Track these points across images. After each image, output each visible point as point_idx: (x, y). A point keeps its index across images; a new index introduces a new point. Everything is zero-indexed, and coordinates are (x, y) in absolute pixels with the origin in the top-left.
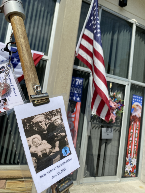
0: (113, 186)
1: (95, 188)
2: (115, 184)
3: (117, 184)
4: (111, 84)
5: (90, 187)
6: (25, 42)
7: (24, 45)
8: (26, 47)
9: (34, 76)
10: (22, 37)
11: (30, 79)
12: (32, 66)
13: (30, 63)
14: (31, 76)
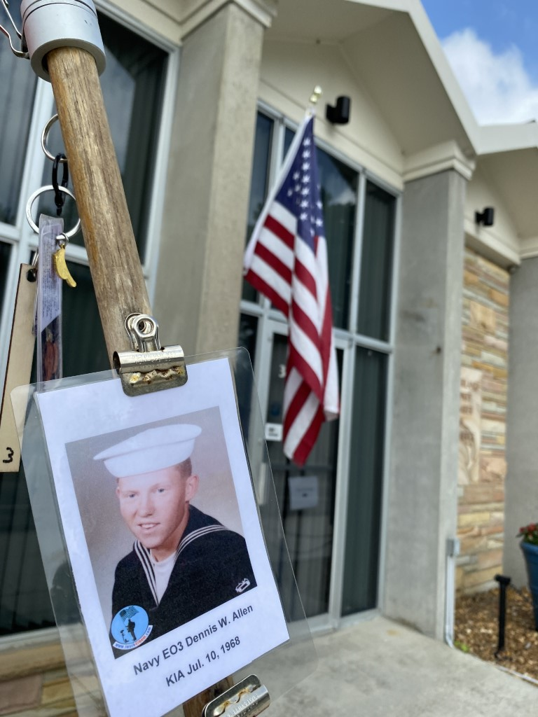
0: (327, 643)
2: (328, 637)
3: (334, 636)
6: (102, 153)
7: (97, 164)
8: (103, 171)
9: (132, 280)
10: (92, 134)
11: (116, 291)
12: (123, 242)
13: (119, 232)
14: (121, 279)
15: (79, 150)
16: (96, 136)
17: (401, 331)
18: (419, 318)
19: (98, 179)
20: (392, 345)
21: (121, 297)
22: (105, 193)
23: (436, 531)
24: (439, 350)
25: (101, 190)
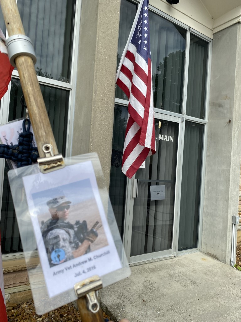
0: (170, 263)
1: (147, 267)
2: (171, 260)
3: (174, 259)
4: (160, 122)
5: (141, 268)
6: (33, 89)
7: (32, 94)
8: (34, 96)
9: (46, 133)
10: (29, 84)
11: (40, 137)
12: (42, 119)
13: (40, 116)
14: (41, 133)
15: (26, 90)
16: (31, 84)
17: (211, 113)
18: (220, 106)
19: (32, 99)
20: (206, 121)
21: (42, 139)
22: (35, 104)
23: (227, 212)
24: (230, 121)
25: (33, 103)
